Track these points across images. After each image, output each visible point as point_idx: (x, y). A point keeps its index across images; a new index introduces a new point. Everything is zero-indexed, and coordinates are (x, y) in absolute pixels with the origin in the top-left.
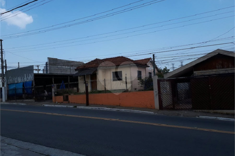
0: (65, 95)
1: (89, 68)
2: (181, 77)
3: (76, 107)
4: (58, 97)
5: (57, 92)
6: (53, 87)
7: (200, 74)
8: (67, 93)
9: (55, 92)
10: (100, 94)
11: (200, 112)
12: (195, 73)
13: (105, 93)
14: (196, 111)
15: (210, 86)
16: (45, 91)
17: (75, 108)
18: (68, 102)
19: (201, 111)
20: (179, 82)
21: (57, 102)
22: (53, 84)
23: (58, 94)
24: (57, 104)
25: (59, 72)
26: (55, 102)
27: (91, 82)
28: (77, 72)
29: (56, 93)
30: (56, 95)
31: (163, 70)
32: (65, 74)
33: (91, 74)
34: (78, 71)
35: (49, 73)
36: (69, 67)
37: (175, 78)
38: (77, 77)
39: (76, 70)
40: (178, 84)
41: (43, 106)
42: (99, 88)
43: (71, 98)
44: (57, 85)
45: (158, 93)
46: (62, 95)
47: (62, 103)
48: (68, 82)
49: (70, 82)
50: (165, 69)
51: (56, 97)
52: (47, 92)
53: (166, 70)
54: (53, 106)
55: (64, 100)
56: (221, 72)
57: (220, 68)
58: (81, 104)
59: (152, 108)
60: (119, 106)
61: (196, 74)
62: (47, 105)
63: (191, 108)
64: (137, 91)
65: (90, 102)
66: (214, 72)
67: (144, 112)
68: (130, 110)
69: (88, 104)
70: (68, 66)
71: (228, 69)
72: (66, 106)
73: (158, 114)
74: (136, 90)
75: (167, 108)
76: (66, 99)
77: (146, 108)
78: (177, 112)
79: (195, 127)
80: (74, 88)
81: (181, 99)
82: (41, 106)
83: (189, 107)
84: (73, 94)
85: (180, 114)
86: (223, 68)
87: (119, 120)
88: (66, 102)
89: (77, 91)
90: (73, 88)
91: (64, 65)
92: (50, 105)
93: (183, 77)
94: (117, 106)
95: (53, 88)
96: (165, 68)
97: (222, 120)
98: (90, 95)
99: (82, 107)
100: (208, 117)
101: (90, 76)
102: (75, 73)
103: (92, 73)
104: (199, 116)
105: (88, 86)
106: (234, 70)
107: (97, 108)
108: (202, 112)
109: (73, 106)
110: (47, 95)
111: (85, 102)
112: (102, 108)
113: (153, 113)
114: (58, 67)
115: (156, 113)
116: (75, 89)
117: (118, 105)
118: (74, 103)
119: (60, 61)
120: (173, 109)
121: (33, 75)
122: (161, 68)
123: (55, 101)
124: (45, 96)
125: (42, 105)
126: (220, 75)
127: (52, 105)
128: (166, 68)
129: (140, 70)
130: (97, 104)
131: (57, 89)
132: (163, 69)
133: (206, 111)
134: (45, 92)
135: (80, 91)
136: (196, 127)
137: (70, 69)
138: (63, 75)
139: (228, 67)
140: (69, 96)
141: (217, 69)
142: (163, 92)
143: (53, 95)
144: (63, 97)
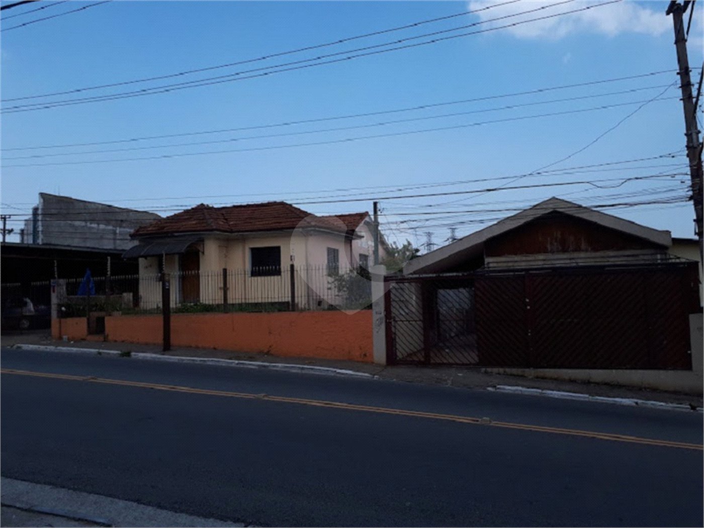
0: (96, 314)
1: (176, 234)
2: (449, 272)
3: (128, 354)
4: (70, 321)
5: (68, 306)
6: (54, 287)
7: (503, 266)
8: (102, 309)
9: (60, 306)
10: (208, 316)
11: (499, 374)
12: (488, 263)
13: (227, 313)
14: (489, 370)
15: (527, 300)
16: (28, 300)
17: (126, 358)
18: (102, 338)
19: (501, 370)
20: (444, 288)
21: (65, 337)
22: (54, 278)
23: (69, 312)
24: (67, 344)
25: (75, 243)
26: (60, 338)
27: (179, 278)
28: (136, 243)
29: (63, 309)
30: (62, 315)
31: (401, 250)
32: (98, 249)
33: (183, 251)
34: (140, 240)
35: (43, 244)
36: (110, 227)
37: (434, 275)
38: (136, 259)
39: (133, 236)
40: (441, 291)
41: (18, 348)
42: (206, 298)
43: (114, 324)
44: (68, 284)
45: (386, 316)
46: (85, 316)
47: (84, 340)
48: (105, 274)
49: (112, 274)
50: (407, 247)
51: (63, 320)
52: (34, 305)
53: (408, 250)
54: (51, 348)
55: (91, 332)
56: (559, 263)
57: (558, 252)
58: (146, 347)
59: (365, 361)
60: (268, 353)
61: (491, 265)
62: (30, 347)
63: (472, 361)
64: (324, 310)
65: (174, 340)
66: (540, 263)
67: (343, 374)
68: (301, 366)
69: (167, 347)
70: (107, 225)
71: (576, 255)
72: (97, 350)
73: (381, 379)
74: (322, 307)
75: (408, 362)
76: (97, 328)
77: (348, 362)
78: (435, 373)
79: (484, 418)
80: (125, 294)
81: (447, 335)
82: (9, 347)
83: (469, 358)
84: (120, 312)
85: (445, 380)
86: (564, 250)
87: (264, 396)
88: (96, 338)
89: (131, 305)
90: (121, 294)
91: (92, 221)
92: (42, 348)
93: (455, 274)
94: (261, 353)
95: (54, 292)
96: (406, 243)
97: (556, 397)
98: (175, 320)
99: (149, 356)
100: (519, 388)
101: (177, 257)
102: (129, 245)
103: (183, 248)
104: (495, 387)
105: (169, 290)
107: (197, 361)
108: (505, 374)
109: (119, 352)
110: (32, 314)
111: (160, 339)
112: (211, 361)
113: (367, 374)
114: (73, 226)
115: (376, 376)
116: (128, 296)
117: (265, 351)
118: (123, 342)
119: (81, 204)
120: (425, 364)
122: (395, 243)
123: (60, 334)
124: (26, 317)
125: (15, 347)
126: (556, 272)
127: (50, 344)
128: (409, 244)
129: (334, 246)
130: (197, 347)
131: (68, 294)
132: (400, 247)
133: (514, 371)
134: (26, 304)
135: (142, 305)
136: (488, 419)
137: (115, 233)
138: (89, 250)
139: (578, 249)
140: (106, 319)
141: (547, 252)
142: (397, 313)
143: (54, 313)
144: (88, 319)
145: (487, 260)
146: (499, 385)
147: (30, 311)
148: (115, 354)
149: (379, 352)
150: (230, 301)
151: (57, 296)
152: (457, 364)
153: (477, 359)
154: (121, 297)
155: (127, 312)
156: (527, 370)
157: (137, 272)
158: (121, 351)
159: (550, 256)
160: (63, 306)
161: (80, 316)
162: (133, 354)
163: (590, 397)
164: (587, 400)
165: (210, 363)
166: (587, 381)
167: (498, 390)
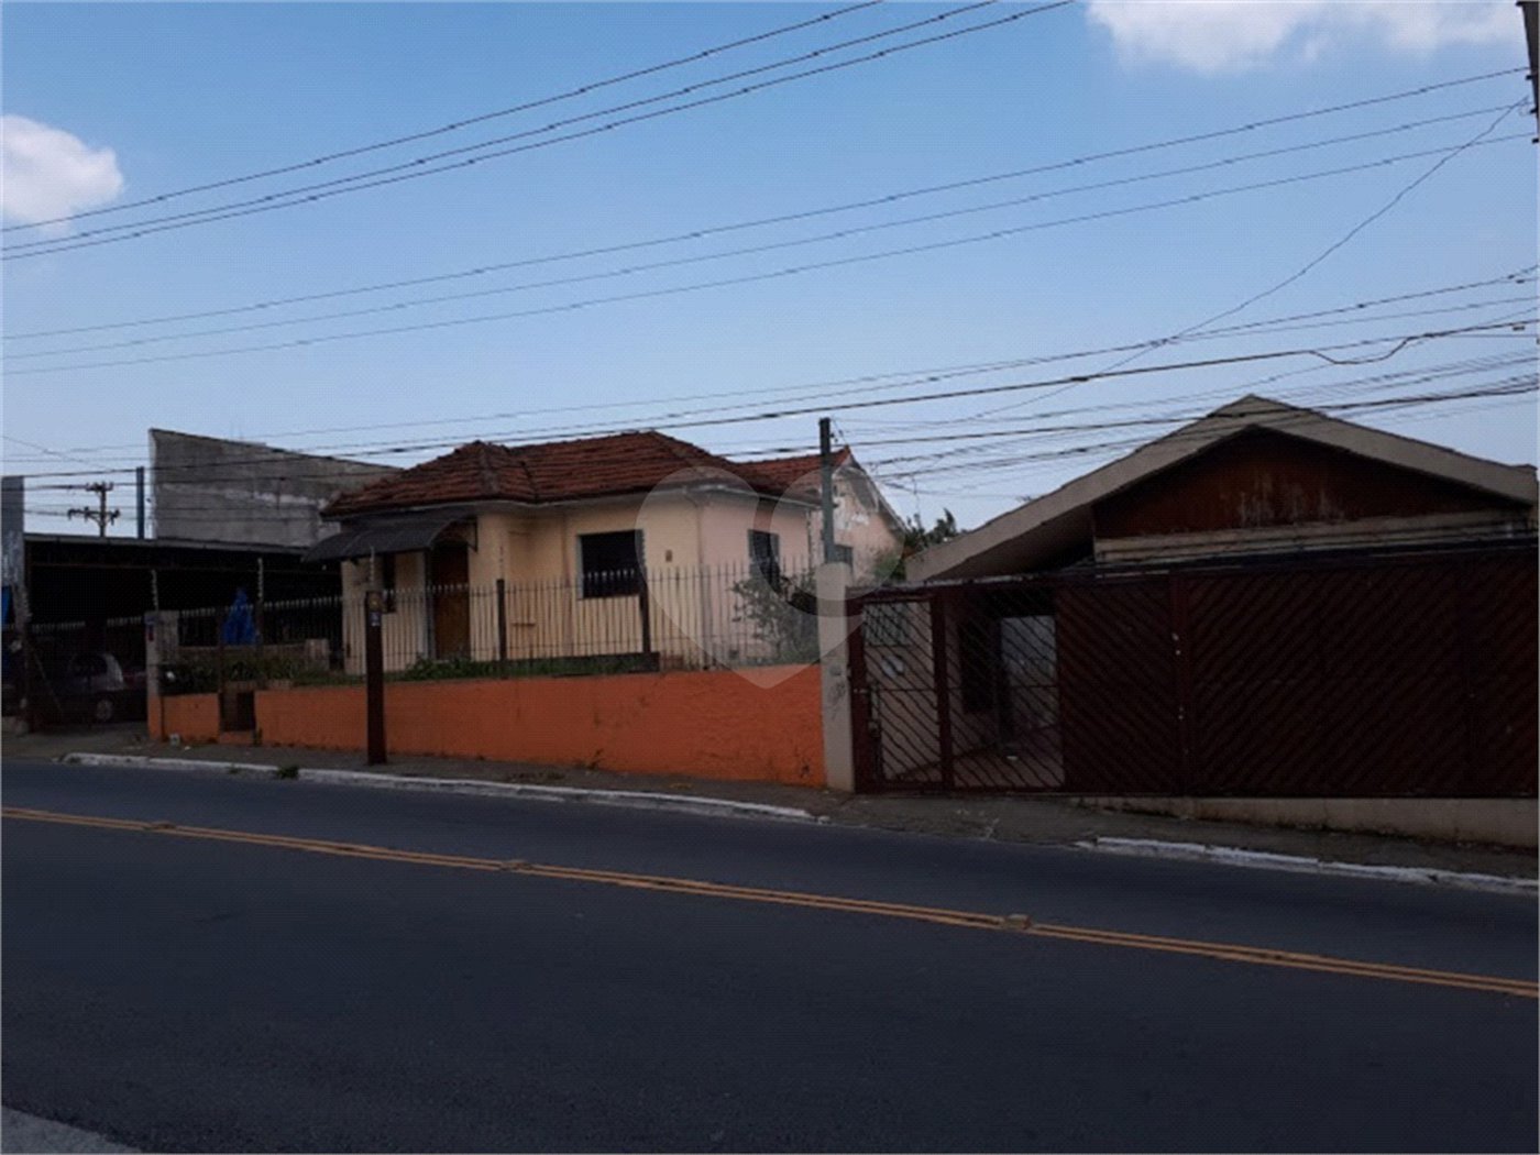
0: (233, 687)
1: (416, 509)
2: (989, 575)
3: (291, 773)
4: (185, 702)
5: (181, 670)
6: (151, 627)
8: (250, 674)
9: (163, 669)
10: (470, 687)
11: (1110, 808)
12: (1104, 553)
13: (505, 678)
14: (1089, 801)
15: (1176, 637)
17: (287, 781)
18: (248, 737)
19: (1118, 801)
20: (1021, 614)
21: (174, 736)
22: (152, 608)
23: (183, 683)
24: (177, 753)
26: (166, 739)
27: (428, 605)
28: (335, 528)
29: (170, 675)
30: (168, 689)
31: (930, 535)
33: (428, 543)
34: (344, 523)
36: (303, 500)
38: (335, 564)
39: (327, 515)
41: (73, 760)
42: (483, 646)
43: (275, 705)
44: (181, 620)
45: (851, 677)
46: (215, 691)
47: (212, 741)
49: (267, 599)
50: (946, 528)
51: (169, 700)
53: (948, 534)
54: (140, 761)
55: (226, 726)
56: (1267, 548)
57: (1265, 524)
58: (336, 757)
59: (804, 783)
60: (593, 767)
61: (1110, 557)
62: (97, 759)
63: (1053, 782)
65: (392, 740)
66: (1221, 548)
67: (746, 811)
68: (657, 796)
69: (377, 756)
70: (297, 493)
71: (1307, 529)
72: (228, 764)
73: (834, 824)
75: (910, 786)
76: (240, 717)
77: (766, 787)
78: (961, 810)
79: (1014, 917)
80: (312, 643)
81: (1029, 726)
82: (55, 760)
83: (1044, 775)
84: (289, 682)
85: (980, 826)
86: (1281, 521)
87: (519, 866)
88: (228, 738)
89: (326, 665)
90: (303, 641)
92: (120, 760)
93: (1007, 578)
94: (579, 766)
95: (151, 639)
96: (945, 519)
97: (1238, 863)
98: (392, 698)
99: (336, 775)
100: (1155, 843)
101: (420, 559)
103: (428, 538)
104: (1094, 841)
105: (379, 629)
107: (434, 785)
108: (1129, 810)
109: (275, 768)
110: (121, 687)
111: (363, 743)
112: (466, 785)
113: (801, 813)
114: (221, 498)
115: (823, 818)
116: (318, 647)
117: (588, 763)
118: (291, 745)
120: (945, 788)
121: (19, 546)
122: (917, 516)
123: (164, 730)
124: (105, 695)
125: (66, 759)
126: (1254, 564)
127: (138, 754)
130: (444, 756)
131: (180, 644)
132: (929, 526)
133: (1146, 803)
135: (349, 664)
136: (1023, 917)
138: (244, 548)
139: (1312, 517)
140: (258, 694)
141: (1239, 527)
142: (878, 674)
143: (153, 687)
144: (222, 699)
145: (1099, 546)
146: (1102, 836)
147: (116, 683)
148: (265, 774)
149: (838, 761)
150: (512, 655)
151: (158, 649)
152: (1014, 788)
153: (1062, 777)
154: (302, 648)
155: (306, 678)
156: (1177, 801)
157: (338, 590)
158: (279, 765)
159: (1248, 535)
160: (173, 670)
161: (203, 690)
162: (302, 772)
163: (1321, 865)
164: (1312, 871)
165: (464, 791)
166: (1320, 827)
167: (1100, 848)
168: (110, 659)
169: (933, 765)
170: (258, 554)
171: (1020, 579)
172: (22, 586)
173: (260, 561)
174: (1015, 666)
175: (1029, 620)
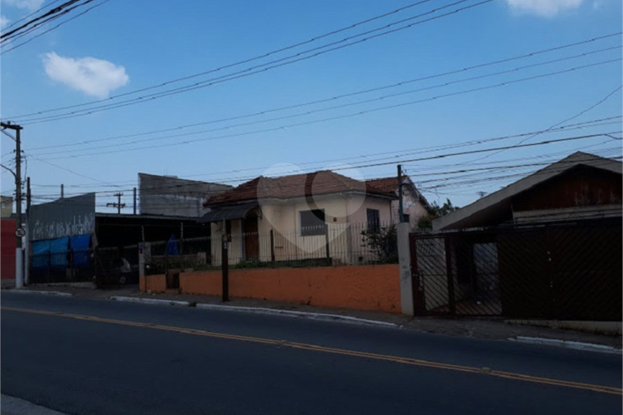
0: (172, 271)
1: (239, 203)
3: (194, 305)
4: (153, 278)
5: (151, 265)
6: (141, 250)
8: (178, 265)
9: (146, 265)
10: (260, 271)
11: (522, 324)
12: (517, 218)
13: (273, 268)
14: (513, 321)
15: (549, 253)
17: (192, 308)
18: (177, 291)
19: (525, 322)
21: (149, 291)
22: (141, 241)
23: (153, 270)
24: (150, 296)
25: (169, 213)
26: (146, 291)
27: (242, 238)
28: (209, 210)
29: (148, 267)
30: (148, 273)
31: (442, 209)
32: (182, 217)
33: (243, 216)
34: (212, 208)
35: (141, 215)
36: (195, 199)
38: (208, 224)
39: (205, 205)
41: (114, 299)
42: (264, 255)
43: (187, 278)
44: (152, 246)
45: (412, 269)
46: (164, 273)
47: (163, 292)
49: (185, 236)
50: (448, 206)
51: (148, 277)
52: (130, 265)
53: (449, 209)
54: (137, 299)
55: (169, 287)
56: (586, 216)
57: (586, 205)
58: (208, 298)
59: (393, 312)
60: (308, 304)
61: (519, 220)
62: (121, 299)
63: (497, 313)
64: (365, 264)
65: (231, 292)
66: (567, 216)
67: (370, 323)
68: (334, 316)
69: (226, 298)
70: (192, 196)
71: (605, 207)
72: (170, 301)
73: (405, 329)
74: (363, 262)
75: (437, 314)
76: (174, 284)
77: (378, 312)
78: (458, 324)
79: (484, 368)
80: (199, 254)
81: (486, 289)
82: (107, 299)
83: (493, 310)
84: (192, 269)
85: (467, 331)
86: (593, 203)
87: (284, 343)
88: (172, 291)
89: (205, 263)
90: (197, 253)
91: (180, 193)
92: (131, 299)
94: (302, 304)
95: (141, 252)
96: (447, 203)
97: (579, 348)
98: (232, 276)
99: (210, 306)
100: (541, 339)
101: (240, 222)
102: (204, 212)
103: (244, 214)
104: (516, 338)
105: (227, 250)
106: (621, 209)
107: (247, 310)
108: (528, 325)
109: (187, 303)
110: (129, 271)
111: (220, 293)
112: (260, 310)
113: (393, 324)
114: (165, 198)
115: (402, 326)
116: (203, 255)
117: (306, 302)
118: (193, 294)
119: (170, 181)
120: (451, 315)
121: (93, 219)
122: (435, 202)
123: (146, 287)
124: (123, 274)
125: (111, 299)
127: (136, 297)
128: (450, 203)
129: (374, 207)
130: (251, 298)
131: (152, 255)
132: (441, 206)
133: (537, 322)
134: (123, 264)
135: (213, 262)
136: (488, 369)
137: (198, 203)
138: (173, 218)
139: (607, 202)
140: (181, 275)
141: (575, 206)
142: (423, 268)
143: (142, 272)
144: (167, 276)
145: (515, 215)
146: (519, 335)
147: (127, 269)
148: (184, 306)
149: (407, 304)
150: (277, 259)
151: (144, 257)
152: (480, 315)
153: (501, 310)
154: (195, 256)
155: (199, 268)
156: (550, 322)
157: (209, 234)
158: (189, 302)
159: (578, 209)
160: (148, 264)
161: (160, 273)
162: (198, 305)
163: (616, 350)
164: (612, 352)
165: (259, 312)
166: (615, 333)
167: (518, 341)
168: (125, 260)
169: (446, 305)
170: (181, 221)
171: (482, 229)
172: (95, 234)
173: (182, 224)
174: (480, 264)
175: (485, 245)
